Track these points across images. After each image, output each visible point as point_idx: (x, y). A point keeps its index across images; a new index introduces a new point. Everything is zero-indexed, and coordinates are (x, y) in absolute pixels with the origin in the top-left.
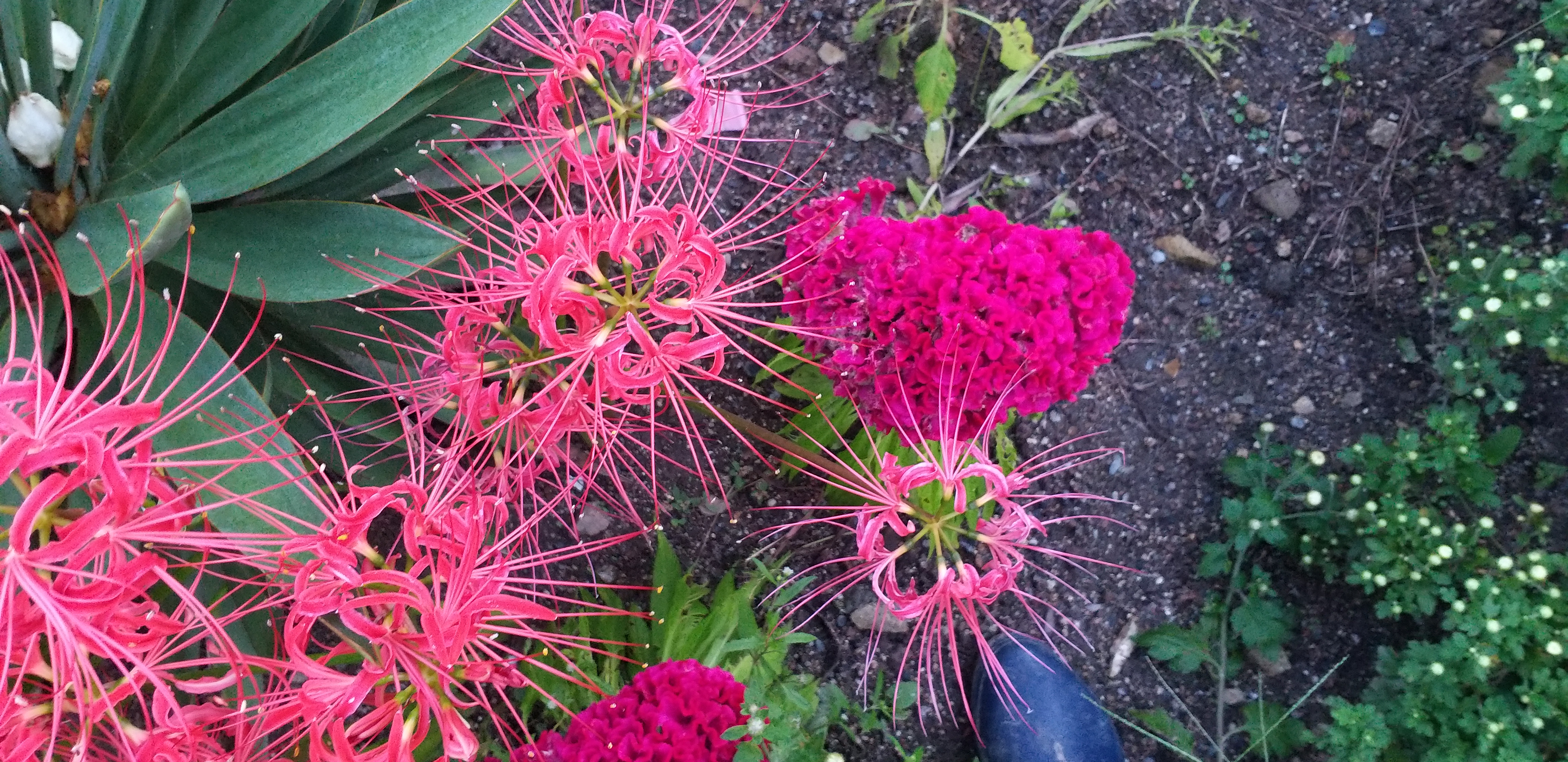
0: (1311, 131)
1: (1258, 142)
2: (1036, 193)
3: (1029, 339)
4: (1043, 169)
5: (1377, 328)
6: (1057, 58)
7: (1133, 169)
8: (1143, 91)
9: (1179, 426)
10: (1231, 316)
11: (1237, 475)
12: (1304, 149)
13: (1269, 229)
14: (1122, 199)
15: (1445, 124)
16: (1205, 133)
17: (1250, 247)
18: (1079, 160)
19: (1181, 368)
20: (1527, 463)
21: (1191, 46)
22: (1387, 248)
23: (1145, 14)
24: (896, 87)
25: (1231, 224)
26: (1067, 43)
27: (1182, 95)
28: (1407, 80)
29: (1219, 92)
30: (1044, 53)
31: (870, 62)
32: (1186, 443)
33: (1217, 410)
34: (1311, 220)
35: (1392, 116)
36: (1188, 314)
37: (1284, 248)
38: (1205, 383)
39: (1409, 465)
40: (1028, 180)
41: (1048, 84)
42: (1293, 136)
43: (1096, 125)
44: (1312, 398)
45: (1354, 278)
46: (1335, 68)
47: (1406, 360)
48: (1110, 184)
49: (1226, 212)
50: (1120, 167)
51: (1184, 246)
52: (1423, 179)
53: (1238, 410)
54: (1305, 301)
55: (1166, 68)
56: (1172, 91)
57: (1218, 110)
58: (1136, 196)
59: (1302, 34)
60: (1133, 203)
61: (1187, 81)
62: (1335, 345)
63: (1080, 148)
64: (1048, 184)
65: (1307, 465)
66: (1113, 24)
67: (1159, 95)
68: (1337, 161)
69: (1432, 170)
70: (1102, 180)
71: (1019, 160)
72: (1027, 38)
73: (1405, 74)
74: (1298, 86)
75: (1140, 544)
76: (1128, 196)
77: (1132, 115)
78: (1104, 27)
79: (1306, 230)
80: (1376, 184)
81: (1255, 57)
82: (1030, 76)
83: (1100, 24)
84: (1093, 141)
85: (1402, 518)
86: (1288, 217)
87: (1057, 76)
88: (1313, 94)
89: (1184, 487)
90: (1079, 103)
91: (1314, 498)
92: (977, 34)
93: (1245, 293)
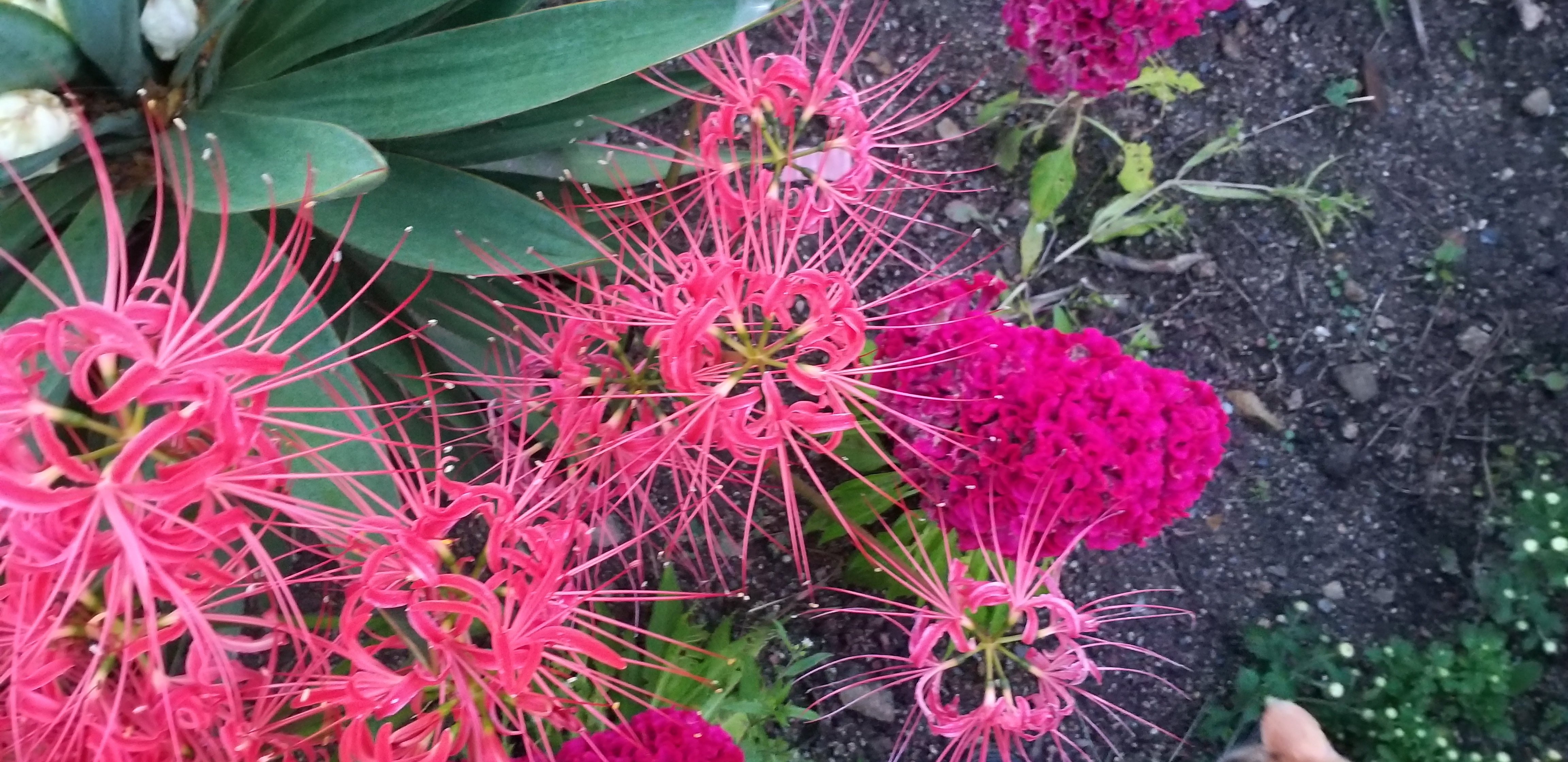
0: (1403, 321)
1: (1349, 319)
2: (1120, 316)
3: (1117, 475)
4: (1133, 294)
5: (1422, 531)
6: (1170, 190)
7: (1221, 316)
8: (1248, 242)
9: (1208, 581)
10: (1283, 484)
11: (1257, 645)
12: (1393, 337)
13: (1340, 409)
14: (1203, 342)
15: (1537, 348)
16: (1299, 298)
17: (1319, 421)
18: (1170, 294)
19: (1223, 524)
20: (1538, 700)
21: (1303, 208)
22: (1449, 454)
23: (1267, 167)
24: (1006, 178)
25: (1305, 393)
26: (1185, 177)
27: (1284, 256)
28: (1508, 295)
29: (1321, 261)
30: (1160, 181)
31: (986, 148)
32: (1211, 600)
33: (1248, 574)
34: (1384, 409)
35: (1486, 327)
36: (1242, 473)
37: (1350, 430)
38: (1242, 545)
39: (1437, 681)
40: (1116, 301)
41: (1156, 212)
42: (1384, 322)
43: (1195, 264)
44: (1344, 584)
45: (1412, 476)
46: (1440, 266)
47: (1444, 569)
48: (1197, 325)
49: (1301, 381)
50: (1210, 311)
51: (1254, 405)
52: (1502, 396)
53: (1269, 580)
54: (1358, 487)
55: (1275, 225)
56: (1276, 249)
57: (1317, 279)
58: (1217, 343)
59: (1414, 225)
60: (1213, 350)
61: (1293, 242)
62: (1376, 537)
63: (1173, 282)
64: (1133, 310)
65: (1332, 655)
66: (1232, 169)
67: (1263, 250)
68: (1421, 357)
69: (1512, 389)
70: (1188, 320)
71: (1110, 279)
72: (1148, 163)
73: (1508, 288)
74: (1401, 274)
75: (1144, 690)
76: (1209, 341)
77: (1232, 262)
78: (1224, 170)
79: (1376, 418)
80: (1455, 389)
81: (1364, 236)
82: (1141, 200)
83: (1219, 166)
84: (1188, 278)
85: (1421, 733)
86: (1363, 401)
87: (1167, 206)
88: (1412, 285)
89: (1200, 643)
90: (1182, 238)
91: (1337, 690)
92: (1096, 146)
93: (1302, 465)
